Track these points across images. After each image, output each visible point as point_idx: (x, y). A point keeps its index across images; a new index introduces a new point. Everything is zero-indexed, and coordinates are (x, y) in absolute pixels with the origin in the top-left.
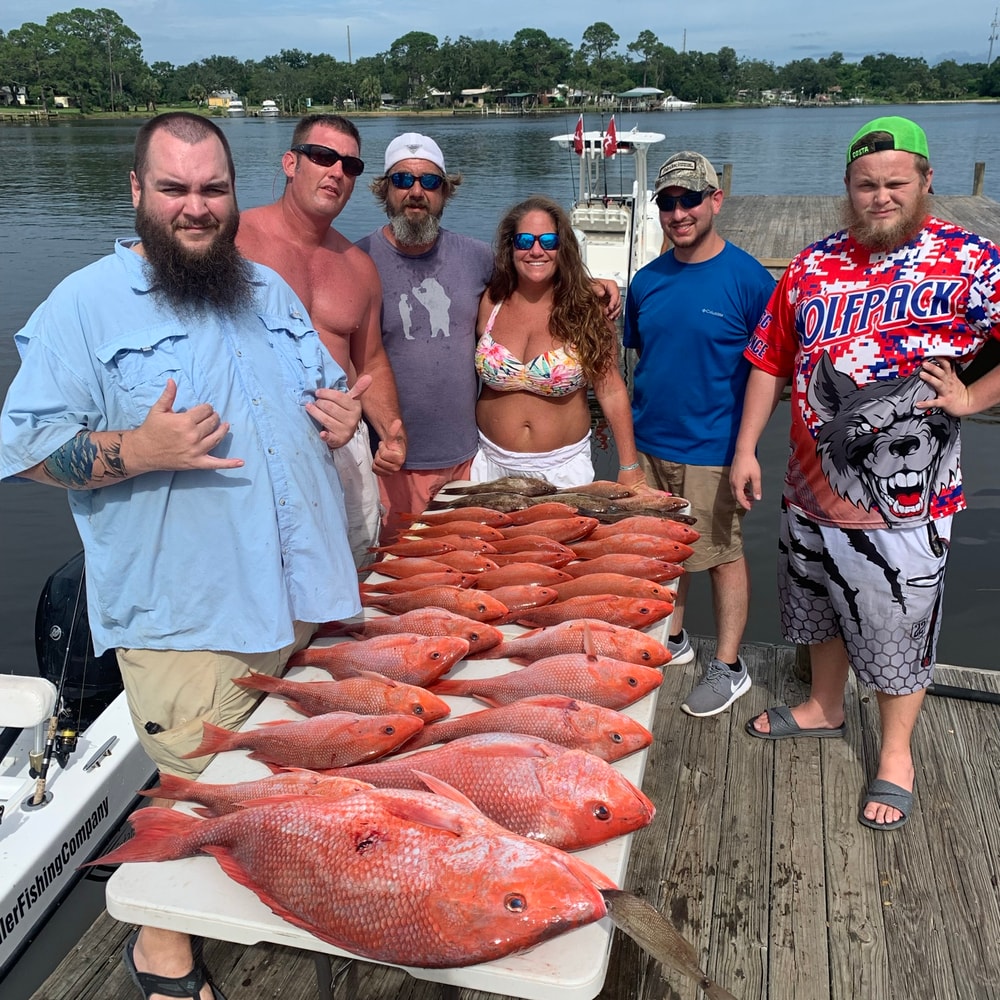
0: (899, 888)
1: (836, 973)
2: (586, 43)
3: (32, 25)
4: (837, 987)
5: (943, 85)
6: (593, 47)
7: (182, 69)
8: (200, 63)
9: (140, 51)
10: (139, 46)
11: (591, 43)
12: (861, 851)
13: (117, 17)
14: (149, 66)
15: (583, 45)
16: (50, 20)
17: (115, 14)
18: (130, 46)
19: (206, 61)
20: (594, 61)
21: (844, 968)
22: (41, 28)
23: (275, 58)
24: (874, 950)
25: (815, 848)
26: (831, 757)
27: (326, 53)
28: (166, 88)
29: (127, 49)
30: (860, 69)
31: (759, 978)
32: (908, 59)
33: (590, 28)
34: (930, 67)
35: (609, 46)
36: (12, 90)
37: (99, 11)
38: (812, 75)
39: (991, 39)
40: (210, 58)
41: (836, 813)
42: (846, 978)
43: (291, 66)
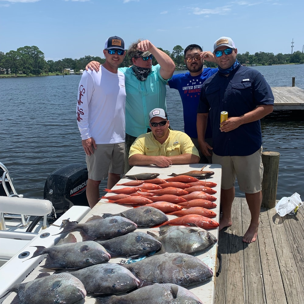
0: (300, 258)
1: (284, 281)
2: (174, 51)
3: (13, 51)
4: (285, 285)
5: (279, 60)
6: (176, 52)
7: (56, 62)
8: (61, 60)
9: (44, 57)
10: (44, 56)
11: (175, 51)
12: (287, 250)
13: (37, 48)
14: (46, 61)
15: (173, 52)
16: (18, 49)
17: (37, 47)
18: (41, 56)
19: (63, 60)
20: (177, 57)
21: (287, 280)
22: (15, 52)
23: (83, 58)
24: (295, 275)
25: (273, 249)
26: (273, 226)
27: (98, 56)
28: (51, 67)
29: (40, 57)
30: (254, 56)
31: (261, 283)
32: (268, 53)
33: (175, 47)
34: (275, 55)
35: (181, 52)
36: (6, 69)
37: (32, 46)
38: (241, 58)
39: (292, 47)
40: (64, 59)
41: (277, 240)
42: (288, 282)
43: (88, 60)
